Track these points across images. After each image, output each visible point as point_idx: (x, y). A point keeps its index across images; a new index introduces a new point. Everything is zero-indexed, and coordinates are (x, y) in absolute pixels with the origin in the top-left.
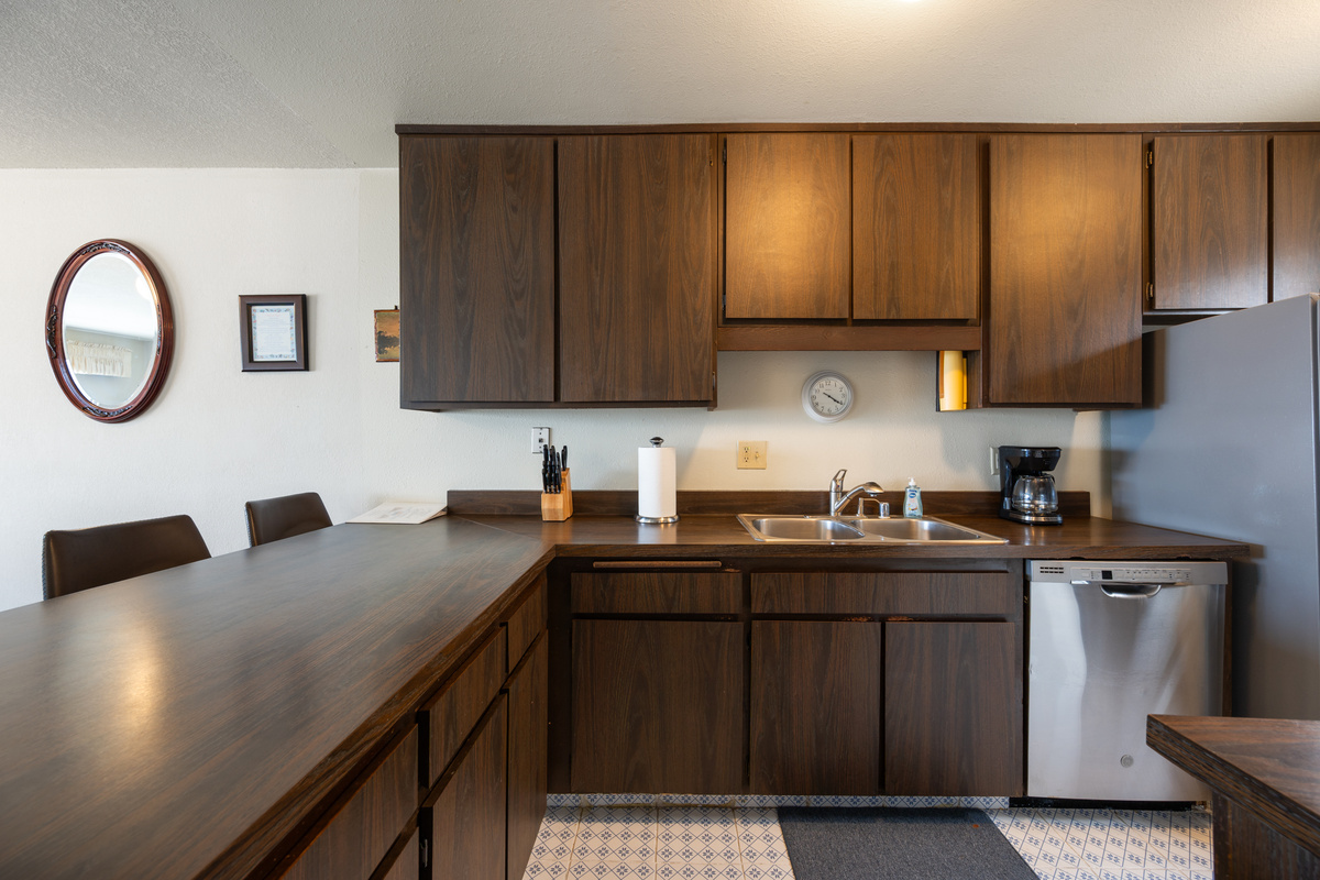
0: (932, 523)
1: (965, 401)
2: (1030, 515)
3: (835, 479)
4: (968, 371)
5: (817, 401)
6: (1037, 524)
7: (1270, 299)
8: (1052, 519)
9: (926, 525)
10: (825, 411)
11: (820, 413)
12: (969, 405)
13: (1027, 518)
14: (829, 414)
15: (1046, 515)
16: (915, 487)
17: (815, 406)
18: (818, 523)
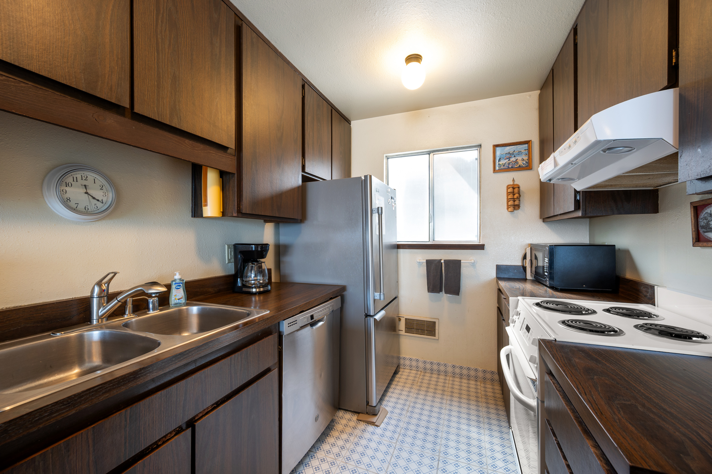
0: (200, 307)
1: (222, 211)
2: (255, 287)
3: (99, 284)
4: (224, 188)
5: (67, 195)
6: (260, 293)
7: (332, 179)
8: (266, 289)
9: (195, 310)
10: (81, 207)
11: (74, 210)
12: (224, 214)
13: (254, 290)
14: (86, 212)
15: (263, 287)
16: (180, 279)
17: (66, 203)
18: (81, 338)
